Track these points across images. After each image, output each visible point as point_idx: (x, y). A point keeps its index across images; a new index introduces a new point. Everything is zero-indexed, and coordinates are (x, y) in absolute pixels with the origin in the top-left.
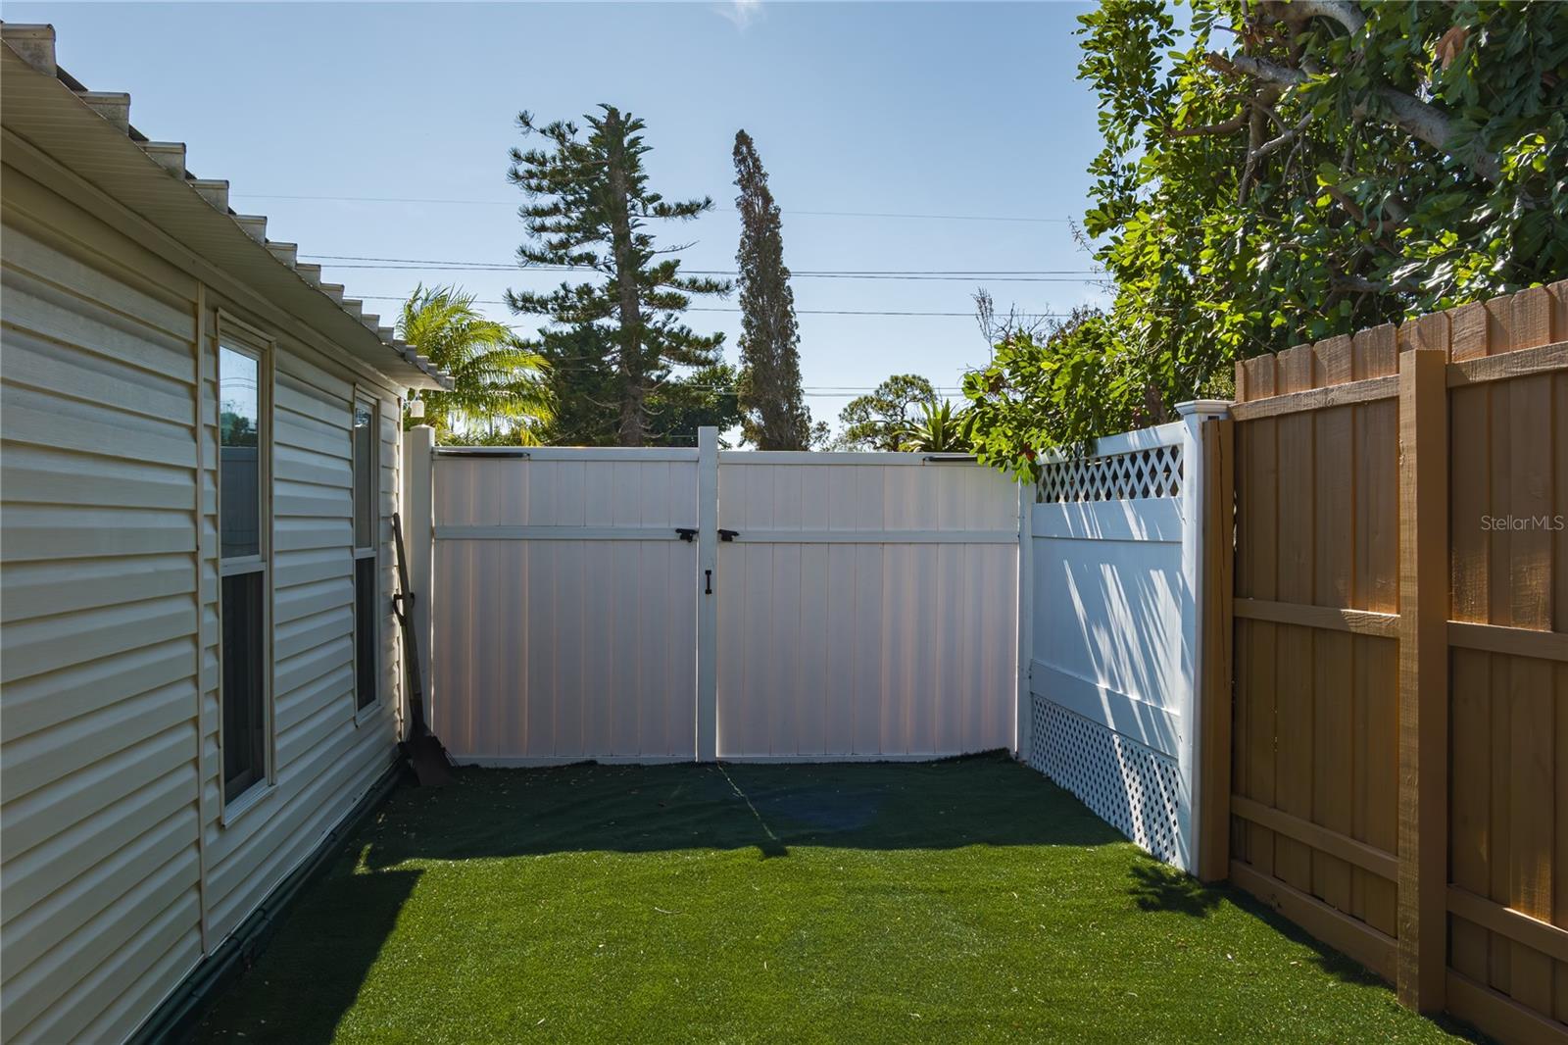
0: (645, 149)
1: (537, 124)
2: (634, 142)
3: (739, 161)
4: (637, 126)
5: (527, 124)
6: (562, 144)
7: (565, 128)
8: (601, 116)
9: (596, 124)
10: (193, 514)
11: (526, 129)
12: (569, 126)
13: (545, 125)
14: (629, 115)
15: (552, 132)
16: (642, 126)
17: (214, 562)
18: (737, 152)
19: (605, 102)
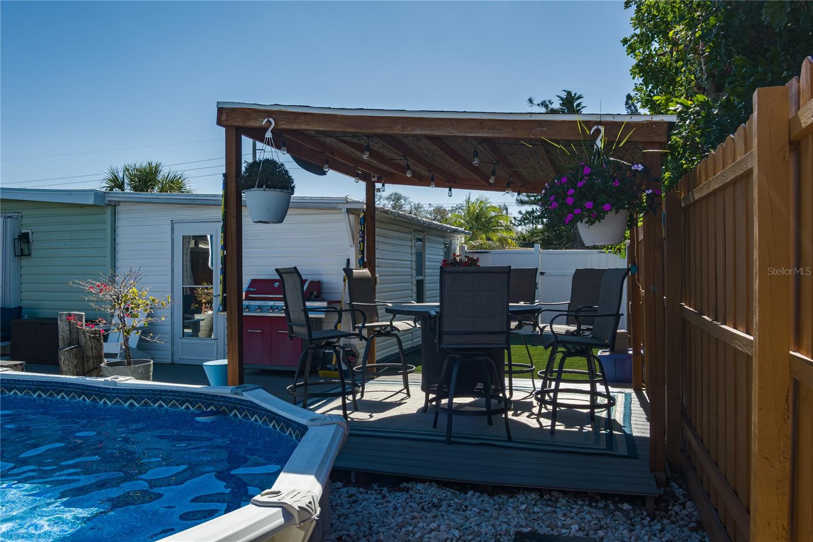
0: (583, 107)
1: (536, 102)
2: (579, 105)
3: (628, 108)
4: (580, 97)
5: (531, 102)
6: (547, 109)
7: (548, 103)
8: (564, 95)
9: (562, 99)
10: (411, 268)
11: (531, 104)
12: (549, 101)
13: (540, 102)
14: (576, 94)
15: (542, 104)
16: (582, 97)
17: (415, 277)
18: (627, 103)
19: (565, 89)
